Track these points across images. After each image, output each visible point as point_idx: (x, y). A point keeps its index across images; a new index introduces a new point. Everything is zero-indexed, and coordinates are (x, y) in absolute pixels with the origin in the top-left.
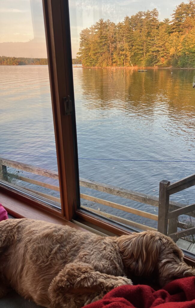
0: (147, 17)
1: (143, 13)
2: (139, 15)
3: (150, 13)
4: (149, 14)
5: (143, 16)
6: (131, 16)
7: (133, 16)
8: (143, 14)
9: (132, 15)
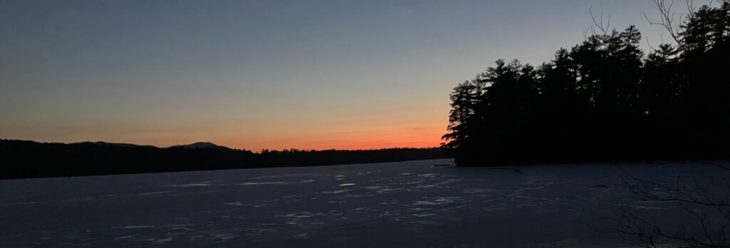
1: (601, 39)
3: (619, 37)
4: (617, 39)
5: (602, 44)
9: (574, 46)
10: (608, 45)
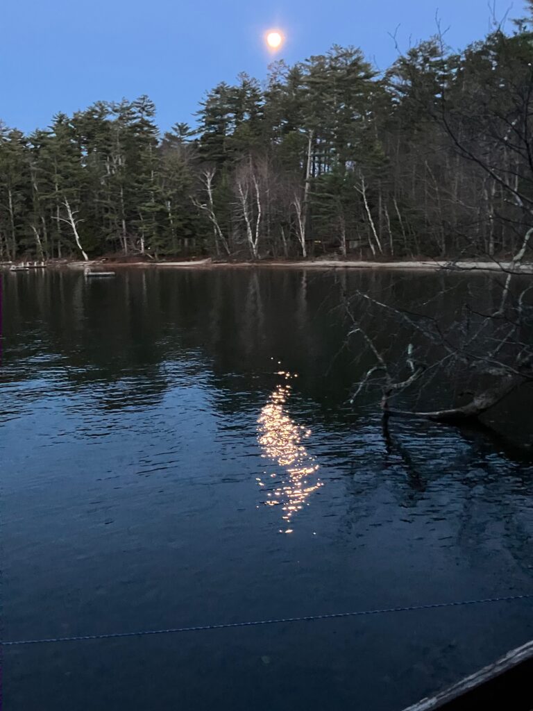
0: (121, 118)
1: (109, 106)
2: (96, 112)
3: (131, 107)
4: (128, 108)
5: (111, 113)
6: (75, 114)
7: (79, 112)
8: (110, 109)
9: (76, 111)
10: (118, 115)
